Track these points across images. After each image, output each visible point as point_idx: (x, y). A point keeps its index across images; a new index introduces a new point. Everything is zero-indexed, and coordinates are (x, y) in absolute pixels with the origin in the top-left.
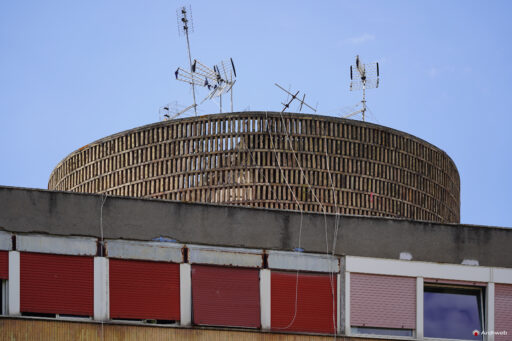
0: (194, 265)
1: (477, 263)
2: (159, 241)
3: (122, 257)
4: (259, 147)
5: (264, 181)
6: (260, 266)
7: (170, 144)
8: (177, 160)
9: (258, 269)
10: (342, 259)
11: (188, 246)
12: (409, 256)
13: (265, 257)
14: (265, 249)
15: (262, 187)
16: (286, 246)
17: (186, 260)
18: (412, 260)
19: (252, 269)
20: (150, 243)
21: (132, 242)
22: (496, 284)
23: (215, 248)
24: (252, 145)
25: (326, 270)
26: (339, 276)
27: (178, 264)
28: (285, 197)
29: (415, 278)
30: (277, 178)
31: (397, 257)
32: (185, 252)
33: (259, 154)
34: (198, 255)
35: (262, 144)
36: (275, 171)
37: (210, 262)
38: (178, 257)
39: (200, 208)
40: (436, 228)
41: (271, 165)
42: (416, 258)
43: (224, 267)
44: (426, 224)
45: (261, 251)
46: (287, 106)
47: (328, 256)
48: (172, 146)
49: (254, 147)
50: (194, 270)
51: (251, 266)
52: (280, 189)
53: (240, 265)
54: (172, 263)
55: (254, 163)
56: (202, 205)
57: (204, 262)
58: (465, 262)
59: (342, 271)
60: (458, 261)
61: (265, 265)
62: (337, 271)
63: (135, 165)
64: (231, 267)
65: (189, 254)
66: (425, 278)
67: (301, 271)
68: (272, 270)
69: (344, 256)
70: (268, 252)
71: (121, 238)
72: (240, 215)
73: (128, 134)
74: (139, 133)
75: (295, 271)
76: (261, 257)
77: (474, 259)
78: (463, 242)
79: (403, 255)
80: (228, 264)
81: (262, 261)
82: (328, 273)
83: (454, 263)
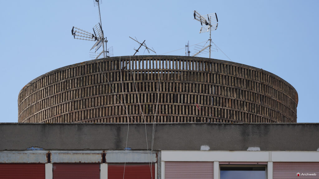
0: (54, 164)
1: (259, 149)
2: (32, 150)
3: (7, 162)
4: (116, 81)
5: (120, 103)
6: (100, 161)
7: (64, 82)
8: (68, 92)
9: (99, 164)
10: (159, 152)
11: (51, 152)
12: (207, 148)
13: (104, 156)
14: (104, 150)
15: (118, 107)
16: (118, 147)
17: (49, 161)
18: (210, 150)
19: (95, 164)
20: (26, 152)
21: (13, 152)
22: (274, 162)
23: (70, 151)
24: (111, 79)
25: (147, 161)
26: (156, 164)
27: (44, 164)
28: (134, 112)
29: (213, 162)
30: (129, 100)
31: (199, 149)
32: (49, 156)
33: (116, 85)
34: (58, 157)
35: (118, 78)
36: (127, 95)
37: (66, 161)
38: (44, 160)
39: (59, 126)
40: (228, 127)
41: (125, 91)
42: (212, 149)
43: (75, 164)
44: (220, 125)
45: (101, 152)
46: (137, 51)
47: (148, 151)
48: (65, 83)
49: (113, 81)
50: (55, 167)
51: (94, 162)
52: (130, 107)
53: (86, 162)
54: (39, 164)
55: (113, 91)
56: (59, 124)
57: (62, 162)
58: (249, 149)
59: (158, 161)
60: (245, 149)
61: (104, 161)
62: (155, 161)
63: (47, 97)
64: (80, 163)
65: (52, 157)
66: (219, 162)
67: (127, 163)
68: (109, 163)
69: (160, 151)
70: (106, 152)
71: (6, 150)
72: (86, 129)
73: (43, 77)
74: (48, 76)
75: (124, 163)
76: (101, 155)
77: (257, 146)
78: (248, 135)
79: (203, 147)
80: (78, 161)
81: (101, 158)
82: (148, 163)
83: (242, 150)
